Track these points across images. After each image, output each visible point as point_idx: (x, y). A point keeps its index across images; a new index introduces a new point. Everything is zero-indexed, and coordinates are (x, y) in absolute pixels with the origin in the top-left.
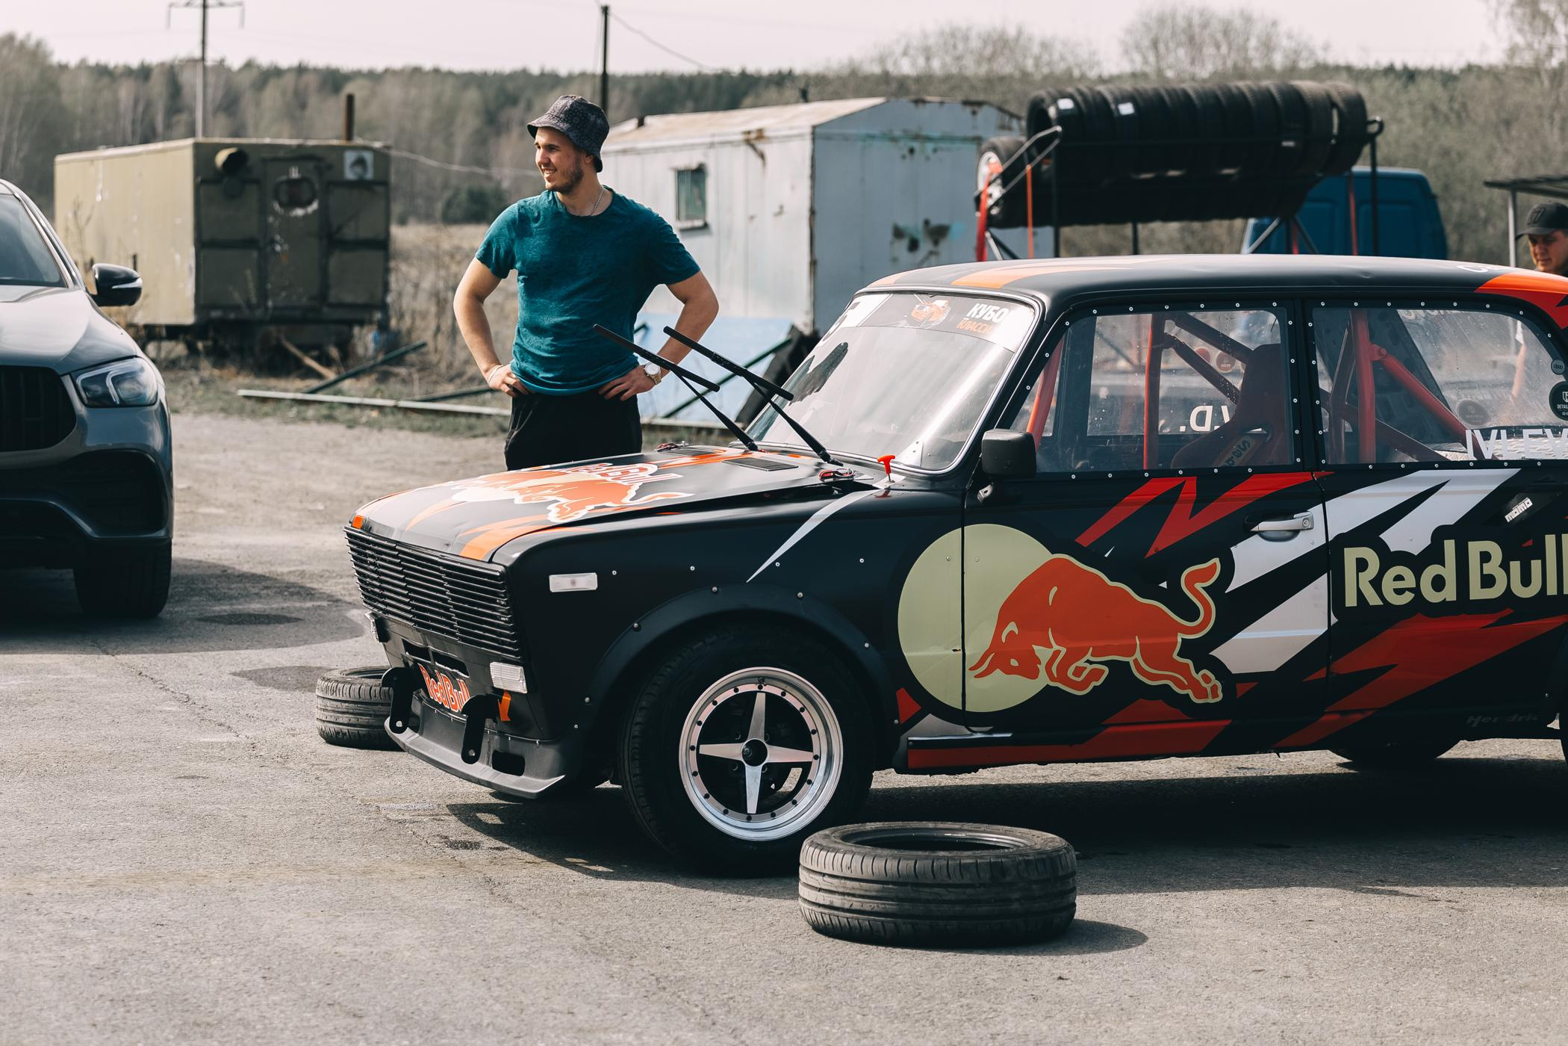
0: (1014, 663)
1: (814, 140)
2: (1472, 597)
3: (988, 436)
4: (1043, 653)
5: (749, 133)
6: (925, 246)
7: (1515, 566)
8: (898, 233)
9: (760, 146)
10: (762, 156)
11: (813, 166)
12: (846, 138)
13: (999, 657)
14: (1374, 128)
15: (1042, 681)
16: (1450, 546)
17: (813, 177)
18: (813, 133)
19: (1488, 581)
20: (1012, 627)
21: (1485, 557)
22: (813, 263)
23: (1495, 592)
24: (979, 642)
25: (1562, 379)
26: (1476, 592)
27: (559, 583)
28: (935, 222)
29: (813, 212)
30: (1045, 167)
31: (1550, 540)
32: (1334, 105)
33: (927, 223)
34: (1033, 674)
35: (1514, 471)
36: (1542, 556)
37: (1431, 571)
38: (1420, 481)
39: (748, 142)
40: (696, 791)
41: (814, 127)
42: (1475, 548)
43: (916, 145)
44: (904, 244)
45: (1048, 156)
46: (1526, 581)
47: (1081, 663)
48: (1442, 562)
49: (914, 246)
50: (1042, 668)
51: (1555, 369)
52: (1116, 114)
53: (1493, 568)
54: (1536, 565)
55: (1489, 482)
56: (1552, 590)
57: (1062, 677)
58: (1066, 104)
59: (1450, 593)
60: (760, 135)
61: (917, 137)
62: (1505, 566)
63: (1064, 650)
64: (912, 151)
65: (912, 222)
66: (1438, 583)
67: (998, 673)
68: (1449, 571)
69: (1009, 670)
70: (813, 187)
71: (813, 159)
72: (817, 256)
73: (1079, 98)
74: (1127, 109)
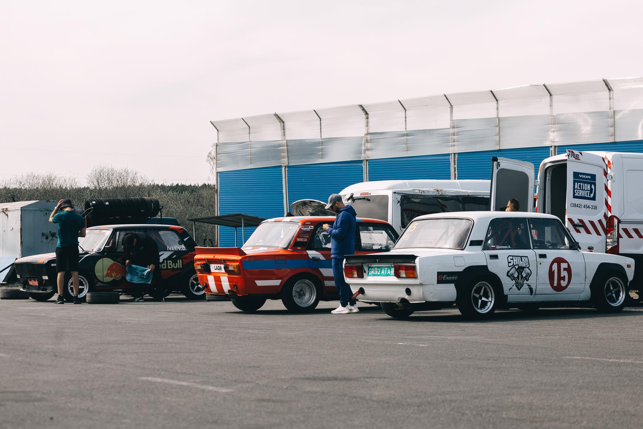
0: (110, 276)
1: (21, 211)
2: (168, 268)
3: (106, 247)
4: (113, 274)
5: (3, 209)
6: (50, 238)
7: (174, 264)
8: (43, 235)
9: (6, 213)
10: (7, 215)
11: (21, 217)
12: (30, 210)
13: (108, 275)
14: (161, 207)
15: (113, 278)
16: (165, 261)
17: (21, 220)
18: (21, 209)
19: (170, 266)
20: (109, 271)
21: (170, 263)
22: (22, 242)
23: (171, 267)
24: (105, 273)
25: (180, 240)
26: (169, 267)
27: (52, 265)
28: (52, 232)
29: (21, 229)
30: (89, 216)
31: (178, 261)
32: (152, 202)
33: (50, 232)
34: (112, 277)
35: (173, 252)
36: (177, 263)
37: (163, 264)
38: (161, 253)
39: (3, 211)
40: (70, 291)
41: (21, 208)
42: (169, 262)
43: (47, 212)
44: (45, 237)
45: (90, 214)
46: (175, 266)
47: (118, 276)
48: (164, 263)
49: (47, 238)
50: (113, 276)
51: (179, 238)
52: (105, 205)
53: (171, 264)
54: (177, 264)
55: (170, 253)
56: (179, 267)
57: (116, 277)
58: (94, 202)
59: (165, 267)
60: (7, 209)
61: (48, 210)
62: (173, 264)
63: (116, 274)
64: (46, 214)
65: (46, 232)
66: (164, 266)
67: (108, 277)
68: (165, 264)
69: (109, 277)
70: (21, 223)
71: (21, 215)
72: (22, 241)
73: (97, 201)
74: (107, 203)
